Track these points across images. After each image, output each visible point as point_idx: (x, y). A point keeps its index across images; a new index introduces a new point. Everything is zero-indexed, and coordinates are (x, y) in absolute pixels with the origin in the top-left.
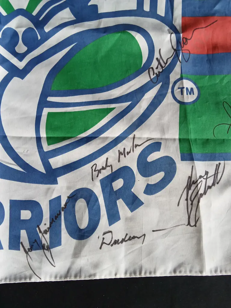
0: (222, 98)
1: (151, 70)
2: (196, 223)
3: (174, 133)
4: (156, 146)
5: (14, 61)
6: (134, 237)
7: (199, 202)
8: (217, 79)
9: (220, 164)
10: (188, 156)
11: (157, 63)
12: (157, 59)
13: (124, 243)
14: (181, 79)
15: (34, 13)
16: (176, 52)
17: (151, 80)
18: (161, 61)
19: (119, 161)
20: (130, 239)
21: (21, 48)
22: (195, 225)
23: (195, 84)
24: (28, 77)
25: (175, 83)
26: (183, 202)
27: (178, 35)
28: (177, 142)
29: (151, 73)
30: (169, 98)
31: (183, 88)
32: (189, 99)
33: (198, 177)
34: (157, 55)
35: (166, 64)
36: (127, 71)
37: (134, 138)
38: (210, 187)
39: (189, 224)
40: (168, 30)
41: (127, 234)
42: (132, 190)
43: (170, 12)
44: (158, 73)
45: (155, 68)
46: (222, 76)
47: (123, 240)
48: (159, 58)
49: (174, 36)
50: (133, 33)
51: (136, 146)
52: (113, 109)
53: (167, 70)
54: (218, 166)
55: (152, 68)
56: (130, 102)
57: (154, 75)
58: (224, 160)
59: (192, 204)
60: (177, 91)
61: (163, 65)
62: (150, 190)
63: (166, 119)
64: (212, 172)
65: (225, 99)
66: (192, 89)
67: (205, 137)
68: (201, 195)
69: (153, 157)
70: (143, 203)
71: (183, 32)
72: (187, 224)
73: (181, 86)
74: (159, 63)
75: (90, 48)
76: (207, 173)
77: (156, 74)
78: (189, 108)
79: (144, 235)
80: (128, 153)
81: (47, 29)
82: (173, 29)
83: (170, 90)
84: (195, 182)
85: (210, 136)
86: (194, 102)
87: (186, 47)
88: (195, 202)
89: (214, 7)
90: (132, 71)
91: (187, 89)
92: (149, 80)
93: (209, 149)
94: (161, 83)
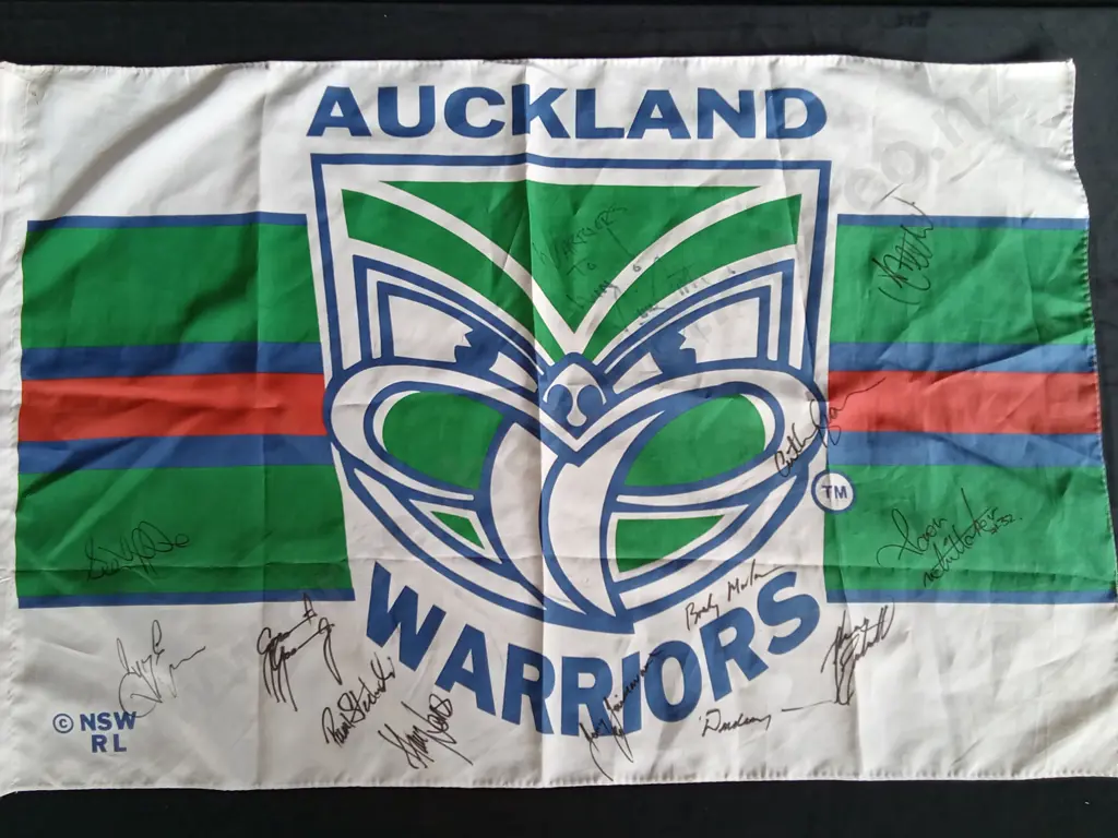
0: (890, 503)
1: (779, 455)
2: (849, 699)
3: (816, 557)
4: (788, 578)
5: (567, 438)
6: (753, 720)
7: (853, 667)
8: (883, 473)
9: (886, 607)
10: (837, 595)
11: (789, 445)
12: (789, 438)
13: (738, 728)
14: (827, 472)
15: (597, 361)
16: (819, 432)
17: (780, 472)
18: (795, 442)
19: (729, 599)
20: (747, 722)
21: (576, 417)
22: (848, 703)
23: (848, 479)
24: (588, 463)
25: (817, 478)
26: (829, 666)
27: (822, 403)
28: (821, 570)
29: (780, 460)
30: (807, 501)
31: (830, 487)
32: (839, 504)
33: (853, 629)
34: (788, 432)
35: (802, 446)
36: (741, 455)
37: (754, 564)
38: (870, 644)
39: (838, 700)
40: (807, 393)
41: (742, 715)
42: (750, 646)
43: (810, 361)
44: (790, 461)
45: (785, 453)
46: (892, 467)
47: (736, 724)
48: (792, 437)
49: (816, 404)
50: (752, 399)
51: (757, 576)
52: (721, 516)
53: (804, 457)
54: (883, 611)
55: (781, 452)
56: (746, 506)
57: (783, 463)
58: (893, 601)
59: (843, 670)
60: (820, 492)
61: (799, 448)
62: (778, 646)
63: (803, 534)
64: (874, 621)
65: (895, 505)
66: (843, 488)
67: (865, 563)
68: (858, 657)
69: (781, 596)
70: (765, 667)
71: (830, 398)
72: (835, 699)
73: (826, 485)
74: (792, 445)
75: (683, 421)
76: (866, 622)
77: (787, 461)
78: (839, 519)
79: (769, 716)
80: (743, 587)
81: (618, 389)
82: (815, 393)
83: (809, 488)
84: (847, 637)
85: (873, 564)
86: (846, 510)
87: (834, 422)
88: (848, 667)
89: (881, 354)
90: (750, 457)
91: (836, 488)
92: (777, 471)
93: (870, 584)
94: (795, 477)
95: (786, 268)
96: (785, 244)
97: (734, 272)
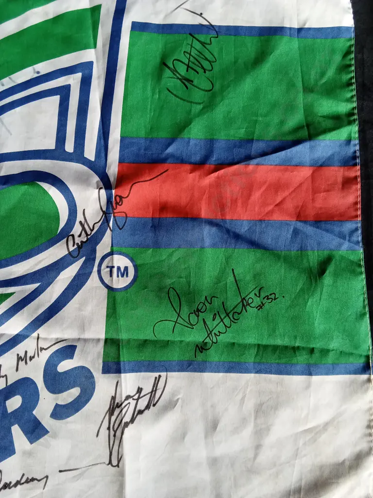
0: (168, 282)
1: (71, 238)
2: (119, 462)
3: (98, 331)
4: (68, 351)
6: (33, 480)
7: (122, 433)
8: (164, 253)
9: (160, 376)
10: (113, 367)
11: (80, 228)
12: (81, 222)
13: (19, 487)
14: (111, 253)
16: (106, 216)
17: (70, 253)
18: (86, 226)
19: (17, 370)
20: (27, 481)
22: (118, 466)
26: (104, 432)
27: (109, 191)
28: (102, 343)
29: (71, 243)
30: (93, 280)
31: (113, 267)
33: (124, 398)
34: (80, 217)
35: (92, 230)
36: (36, 239)
37: (38, 338)
38: (141, 412)
39: (110, 463)
41: (23, 475)
42: (34, 412)
43: (103, 155)
44: (80, 244)
45: (76, 236)
46: (171, 250)
47: (18, 483)
48: (83, 221)
49: (103, 192)
50: (46, 186)
51: (42, 349)
53: (93, 240)
54: (157, 380)
55: (73, 236)
56: (39, 284)
57: (74, 246)
58: (167, 370)
59: (115, 436)
60: (105, 271)
61: (89, 232)
62: (59, 413)
63: (89, 309)
64: (148, 389)
65: (173, 283)
66: (126, 268)
67: (142, 337)
68: (127, 425)
69: (65, 366)
70: (47, 432)
71: (116, 187)
72: (108, 462)
74: (84, 229)
76: (140, 390)
77: (78, 244)
78: (119, 296)
79: (47, 477)
80: (31, 358)
83: (95, 269)
84: (119, 406)
85: (147, 335)
87: (120, 209)
88: (118, 433)
89: (167, 148)
90: (43, 240)
91: (119, 268)
92: (67, 253)
93: (146, 355)
94: (84, 258)
95: (86, 69)
96: (86, 47)
97: (38, 72)
